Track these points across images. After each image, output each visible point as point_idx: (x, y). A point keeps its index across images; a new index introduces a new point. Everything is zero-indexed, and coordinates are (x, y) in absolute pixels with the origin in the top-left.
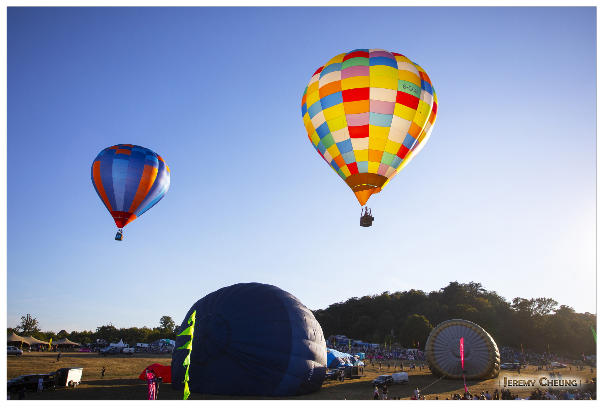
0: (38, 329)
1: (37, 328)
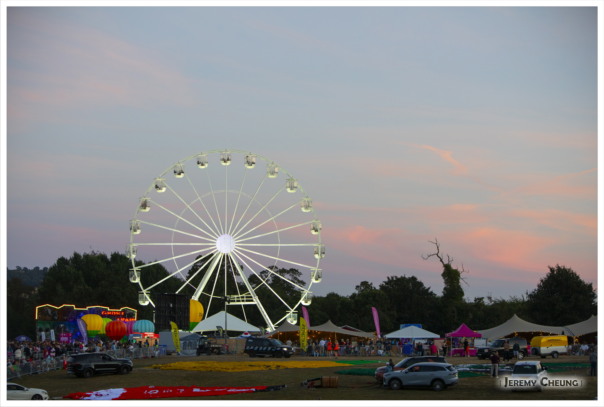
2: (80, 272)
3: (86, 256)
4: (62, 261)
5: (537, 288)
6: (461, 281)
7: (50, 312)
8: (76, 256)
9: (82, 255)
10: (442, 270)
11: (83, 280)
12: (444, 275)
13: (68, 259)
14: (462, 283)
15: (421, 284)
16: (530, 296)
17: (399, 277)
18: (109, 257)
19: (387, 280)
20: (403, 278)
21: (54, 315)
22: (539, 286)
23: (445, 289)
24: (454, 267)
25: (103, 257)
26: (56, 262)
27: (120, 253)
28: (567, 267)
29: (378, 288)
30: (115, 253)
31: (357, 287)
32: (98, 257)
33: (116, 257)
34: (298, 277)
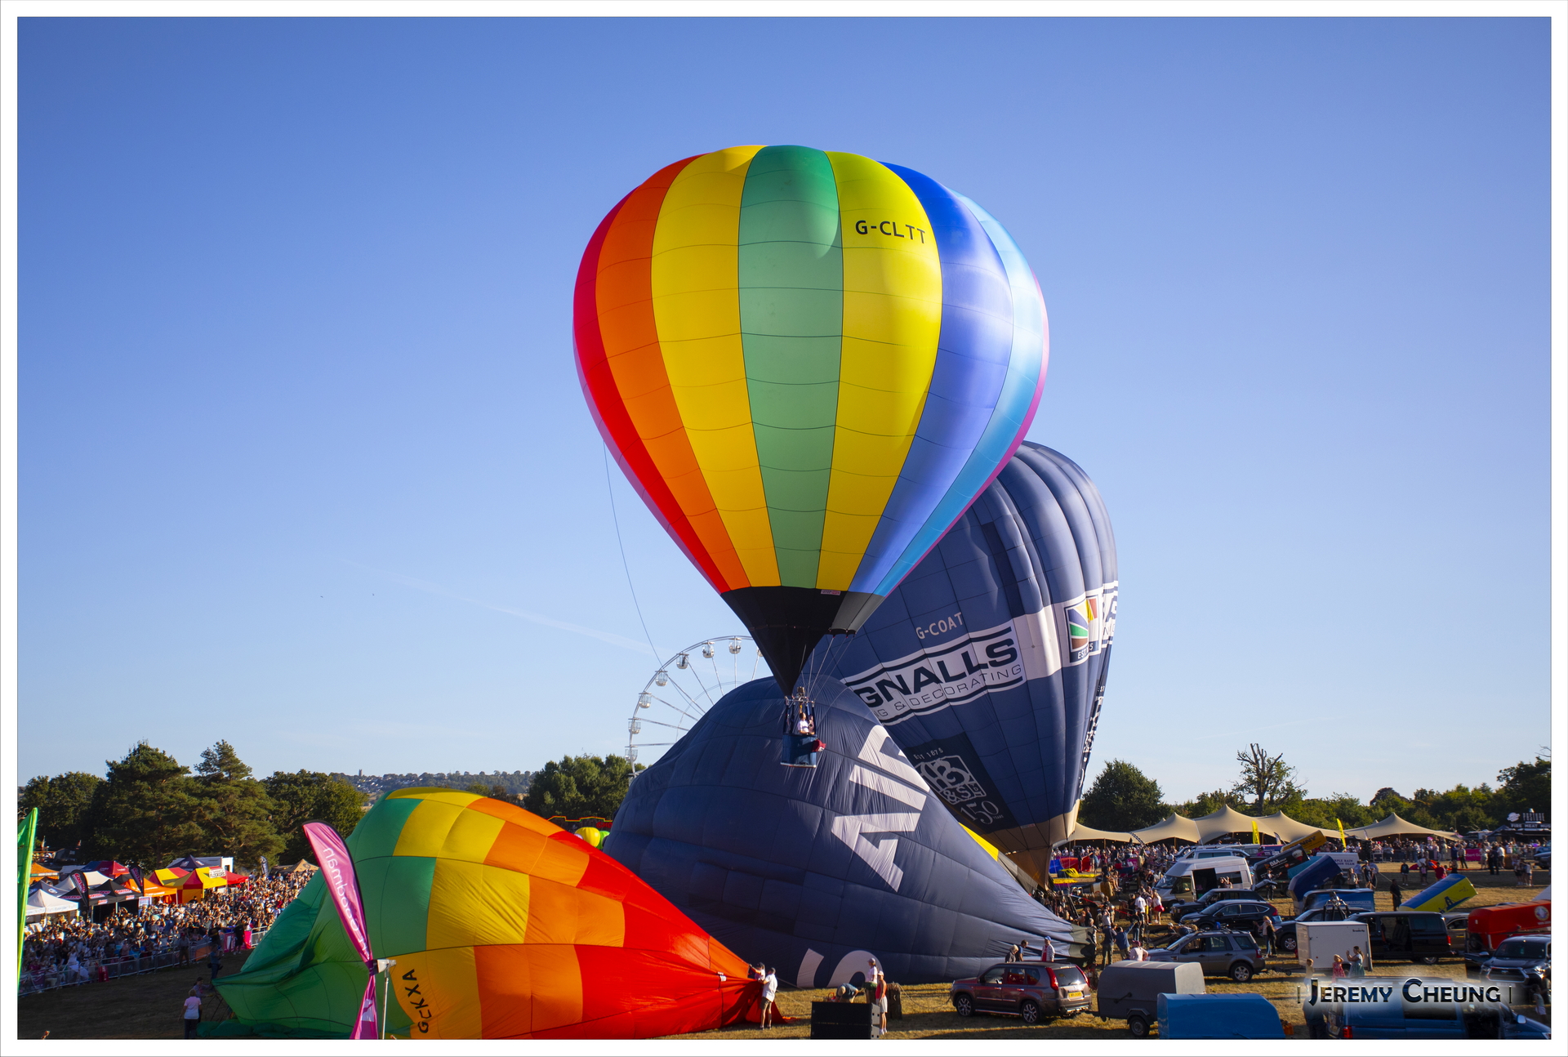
0: (1299, 791)
1: (1295, 785)
2: (572, 777)
3: (578, 760)
4: (550, 766)
5: (1092, 787)
8: (567, 760)
9: (573, 758)
11: (574, 788)
13: (558, 763)
18: (604, 760)
22: (1095, 784)
25: (597, 761)
26: (544, 767)
27: (616, 756)
28: (1127, 762)
30: (610, 756)
32: (592, 761)
33: (611, 760)
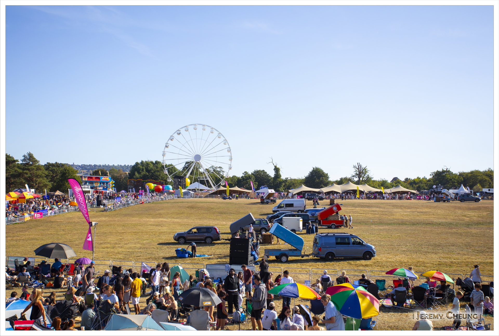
0: (371, 178)
2: (144, 167)
3: (146, 162)
4: (137, 164)
5: (308, 175)
6: (280, 171)
7: (133, 182)
8: (142, 162)
9: (144, 161)
10: (274, 168)
11: (145, 171)
12: (274, 169)
13: (139, 163)
14: (281, 173)
15: (266, 173)
16: (306, 177)
17: (258, 170)
18: (154, 162)
19: (254, 171)
20: (260, 171)
21: (135, 183)
22: (309, 174)
23: (275, 174)
24: (278, 167)
25: (152, 162)
26: (135, 164)
27: (158, 161)
28: (319, 167)
29: (250, 174)
30: (156, 161)
31: (243, 173)
32: (150, 162)
34: (222, 169)
